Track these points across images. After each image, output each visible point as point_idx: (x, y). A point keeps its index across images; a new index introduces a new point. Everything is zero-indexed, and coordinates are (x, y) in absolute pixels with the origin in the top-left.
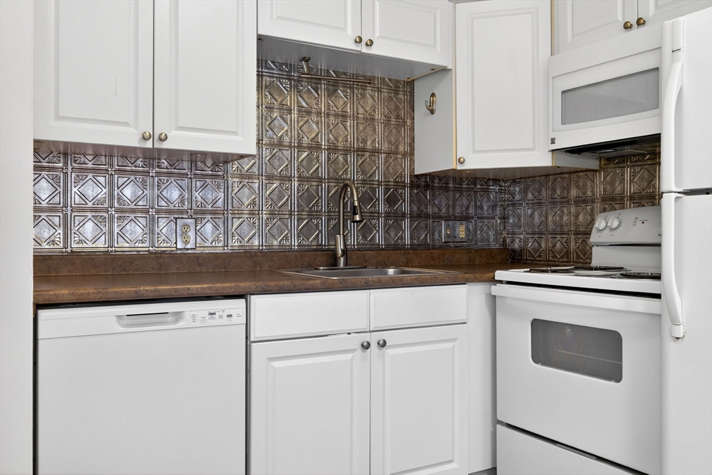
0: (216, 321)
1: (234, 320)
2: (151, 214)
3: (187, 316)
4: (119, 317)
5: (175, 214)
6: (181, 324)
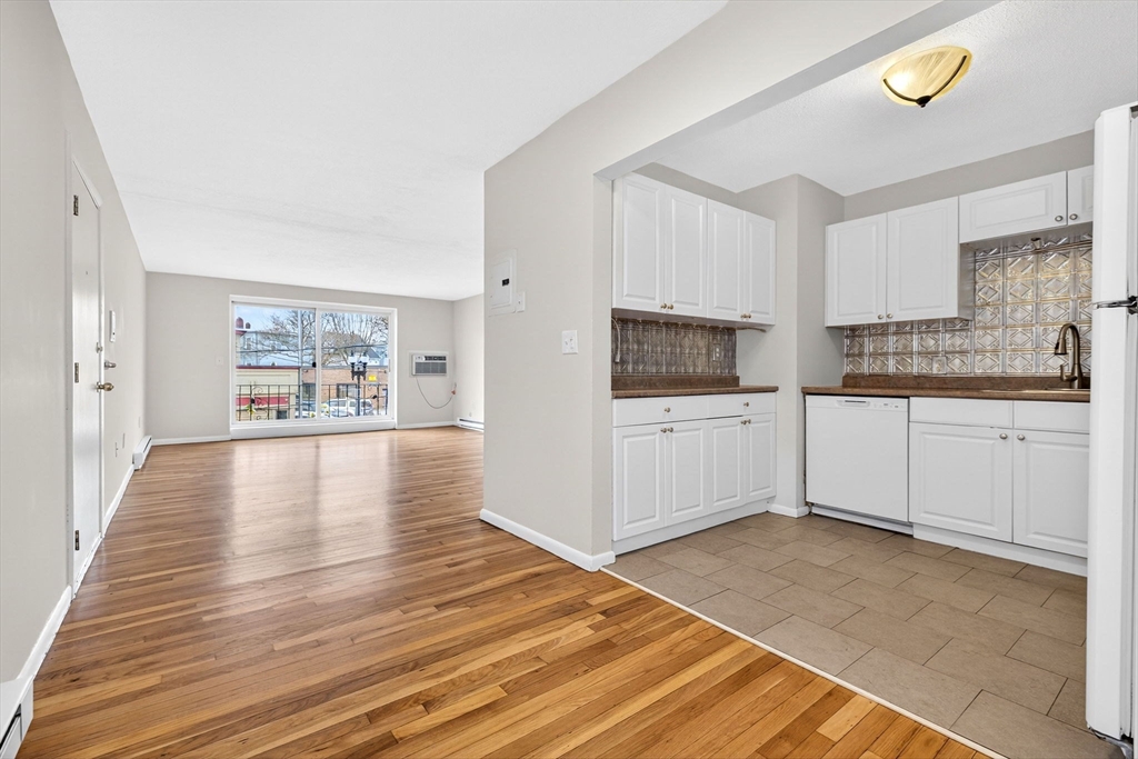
0: (888, 408)
1: (900, 409)
4: (839, 401)
6: (869, 408)
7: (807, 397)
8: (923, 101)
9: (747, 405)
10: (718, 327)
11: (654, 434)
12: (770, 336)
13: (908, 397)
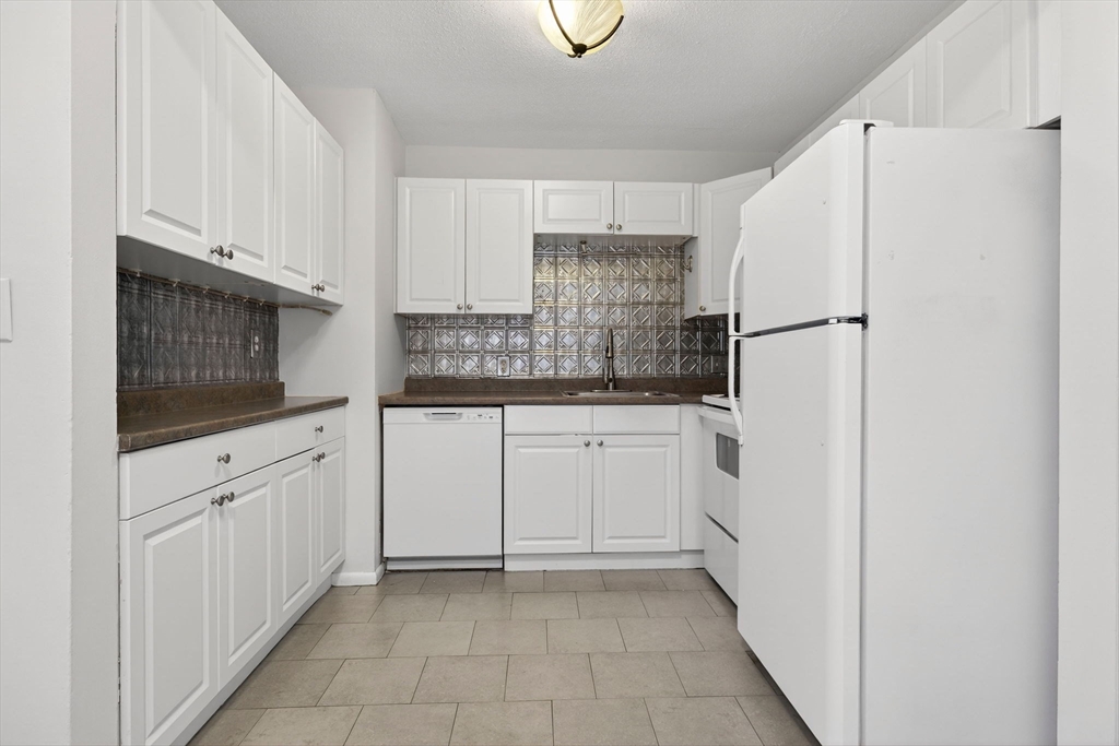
0: (482, 420)
1: (494, 420)
2: (482, 353)
3: (465, 416)
4: (426, 414)
5: (496, 353)
6: (461, 421)
7: (386, 410)
8: (580, 50)
9: (321, 429)
10: (241, 298)
11: (200, 513)
12: (337, 320)
13: (502, 406)
